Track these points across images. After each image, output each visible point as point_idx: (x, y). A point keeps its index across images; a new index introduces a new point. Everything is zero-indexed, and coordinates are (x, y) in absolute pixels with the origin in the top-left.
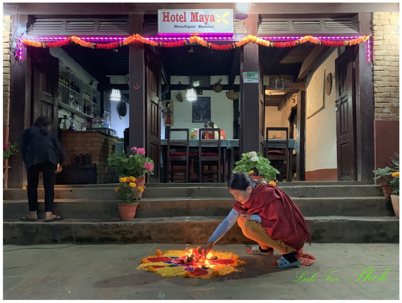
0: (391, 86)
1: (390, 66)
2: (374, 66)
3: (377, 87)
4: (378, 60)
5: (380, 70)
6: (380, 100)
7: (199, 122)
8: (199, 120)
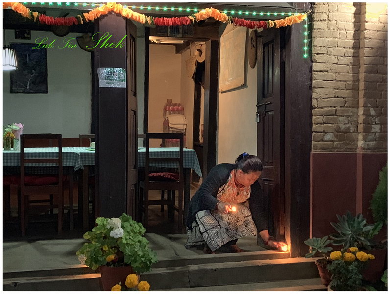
0: (337, 97)
1: (336, 64)
2: (314, 64)
3: (316, 99)
4: (318, 54)
5: (322, 71)
6: (321, 119)
7: (24, 92)
8: (23, 89)
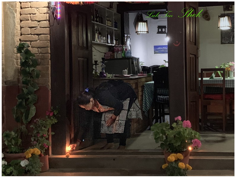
7: (229, 43)
8: (229, 41)
